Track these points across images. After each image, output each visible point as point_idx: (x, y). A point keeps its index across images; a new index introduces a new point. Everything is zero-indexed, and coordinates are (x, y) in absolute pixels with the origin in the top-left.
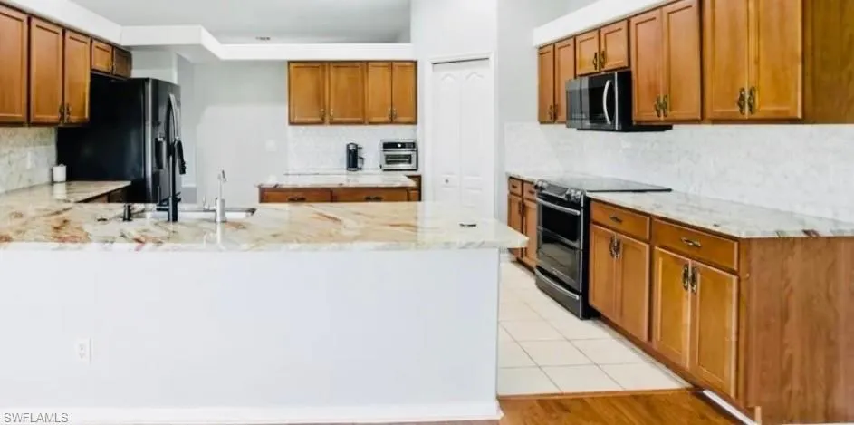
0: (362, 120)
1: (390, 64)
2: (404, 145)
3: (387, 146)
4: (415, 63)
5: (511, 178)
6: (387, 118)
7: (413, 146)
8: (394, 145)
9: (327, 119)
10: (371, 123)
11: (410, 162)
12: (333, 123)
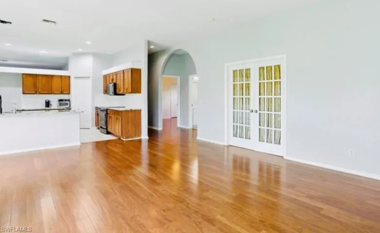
0: (51, 92)
1: (61, 77)
2: (65, 100)
3: (60, 100)
4: (69, 77)
5: (96, 108)
6: (60, 92)
7: (69, 100)
8: (62, 100)
9: (38, 92)
10: (54, 94)
11: (67, 105)
12: (40, 93)
